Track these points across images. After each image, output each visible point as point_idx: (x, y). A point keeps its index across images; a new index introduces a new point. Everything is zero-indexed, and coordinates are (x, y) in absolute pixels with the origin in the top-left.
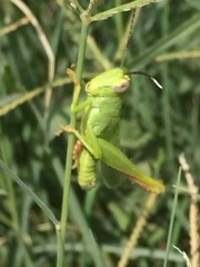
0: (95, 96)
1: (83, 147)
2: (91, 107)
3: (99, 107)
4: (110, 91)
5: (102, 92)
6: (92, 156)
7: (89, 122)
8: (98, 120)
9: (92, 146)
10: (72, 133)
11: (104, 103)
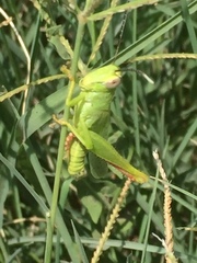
0: (87, 91)
1: (75, 139)
2: (84, 102)
3: (91, 101)
4: (103, 87)
5: (94, 88)
6: (83, 147)
7: (81, 116)
8: (90, 114)
9: (83, 138)
10: (65, 126)
11: (97, 98)
